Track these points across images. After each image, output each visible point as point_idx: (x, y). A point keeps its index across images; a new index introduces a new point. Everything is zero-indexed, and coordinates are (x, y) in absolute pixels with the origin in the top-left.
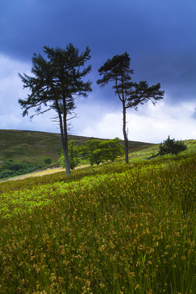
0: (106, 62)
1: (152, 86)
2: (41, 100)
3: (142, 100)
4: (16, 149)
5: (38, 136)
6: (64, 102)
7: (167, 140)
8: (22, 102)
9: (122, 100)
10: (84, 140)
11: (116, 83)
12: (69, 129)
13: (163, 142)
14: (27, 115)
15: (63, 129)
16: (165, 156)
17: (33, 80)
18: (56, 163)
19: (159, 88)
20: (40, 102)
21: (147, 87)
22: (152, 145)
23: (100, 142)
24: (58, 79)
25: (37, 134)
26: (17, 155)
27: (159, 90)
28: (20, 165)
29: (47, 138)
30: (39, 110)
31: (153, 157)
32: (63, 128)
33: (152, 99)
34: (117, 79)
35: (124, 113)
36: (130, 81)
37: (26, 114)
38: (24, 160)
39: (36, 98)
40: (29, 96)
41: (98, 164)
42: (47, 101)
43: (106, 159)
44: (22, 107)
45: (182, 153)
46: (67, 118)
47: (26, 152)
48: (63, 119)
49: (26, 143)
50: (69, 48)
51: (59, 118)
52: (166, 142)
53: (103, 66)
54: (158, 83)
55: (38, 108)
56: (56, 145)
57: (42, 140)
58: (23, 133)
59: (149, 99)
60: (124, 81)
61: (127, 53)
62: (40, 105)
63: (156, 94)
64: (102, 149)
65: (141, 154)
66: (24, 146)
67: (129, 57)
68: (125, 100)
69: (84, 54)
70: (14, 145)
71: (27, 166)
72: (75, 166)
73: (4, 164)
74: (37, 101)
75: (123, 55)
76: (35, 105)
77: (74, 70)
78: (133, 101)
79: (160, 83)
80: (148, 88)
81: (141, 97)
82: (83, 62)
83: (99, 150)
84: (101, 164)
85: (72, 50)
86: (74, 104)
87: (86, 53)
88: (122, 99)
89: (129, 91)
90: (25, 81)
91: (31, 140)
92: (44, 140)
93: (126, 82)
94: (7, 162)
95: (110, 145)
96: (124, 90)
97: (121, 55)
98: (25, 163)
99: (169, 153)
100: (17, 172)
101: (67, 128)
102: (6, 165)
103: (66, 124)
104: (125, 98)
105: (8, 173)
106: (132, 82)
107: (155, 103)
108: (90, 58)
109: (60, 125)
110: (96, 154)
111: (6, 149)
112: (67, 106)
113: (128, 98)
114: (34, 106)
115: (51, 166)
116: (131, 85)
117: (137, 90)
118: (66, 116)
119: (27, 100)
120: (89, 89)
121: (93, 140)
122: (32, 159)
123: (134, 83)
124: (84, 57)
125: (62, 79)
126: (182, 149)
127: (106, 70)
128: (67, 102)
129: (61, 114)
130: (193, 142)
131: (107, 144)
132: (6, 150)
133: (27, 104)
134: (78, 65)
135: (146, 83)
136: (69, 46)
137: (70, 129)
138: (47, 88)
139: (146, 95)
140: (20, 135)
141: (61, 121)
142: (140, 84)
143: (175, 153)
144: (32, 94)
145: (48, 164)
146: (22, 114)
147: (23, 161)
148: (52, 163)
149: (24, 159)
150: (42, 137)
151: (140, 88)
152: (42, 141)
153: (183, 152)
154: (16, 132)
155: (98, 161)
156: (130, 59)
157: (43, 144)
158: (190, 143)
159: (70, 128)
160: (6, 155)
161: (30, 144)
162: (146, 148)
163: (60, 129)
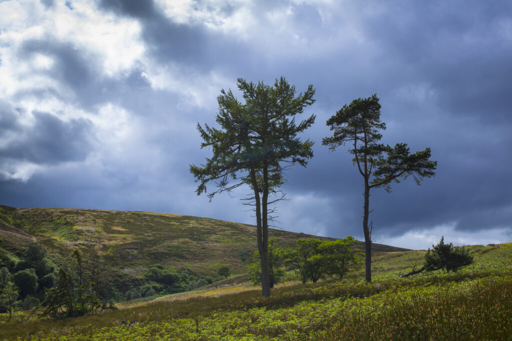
0: (340, 109)
1: (416, 153)
2: (227, 168)
3: (398, 176)
4: (169, 247)
5: (209, 227)
6: (266, 173)
7: (438, 245)
8: (196, 171)
9: (364, 173)
10: (288, 238)
11: (355, 145)
12: (271, 219)
13: (432, 248)
14: (206, 192)
15: (262, 218)
16: (434, 272)
17: (217, 135)
18: (238, 275)
19: (429, 157)
20: (226, 171)
21: (407, 153)
22: (407, 252)
23: (320, 243)
24: (258, 134)
25: (207, 224)
26: (170, 258)
27: (427, 160)
28: (175, 275)
29: (224, 231)
30: (223, 184)
31: (414, 273)
32: (262, 216)
33: (415, 174)
34: (356, 138)
35: (367, 195)
36: (379, 142)
37: (204, 191)
38: (182, 268)
39: (220, 165)
40: (208, 161)
41: (315, 280)
42: (237, 170)
43: (328, 272)
44: (196, 178)
45: (464, 269)
46: (269, 200)
47: (187, 254)
48: (261, 202)
49: (187, 237)
50: (279, 85)
51: (255, 200)
52: (436, 248)
53: (335, 115)
54: (427, 149)
55: (222, 180)
56: (239, 243)
57: (216, 234)
58: (184, 221)
59: (411, 174)
60: (369, 142)
61: (377, 96)
62: (226, 176)
63: (423, 166)
64: (323, 254)
65: (391, 267)
66: (183, 243)
67: (379, 103)
68: (369, 174)
69: (303, 96)
70: (166, 241)
71: (187, 278)
72: (276, 283)
73: (149, 272)
74: (221, 170)
75: (369, 98)
76: (217, 176)
77: (287, 121)
78: (383, 177)
79: (429, 149)
80: (409, 155)
81: (397, 170)
82: (301, 108)
83: (318, 256)
84: (320, 280)
85: (284, 88)
86: (282, 177)
87: (306, 94)
88: (364, 171)
89: (376, 160)
90: (205, 136)
91: (195, 233)
92: (218, 234)
93: (372, 143)
94: (154, 270)
95: (338, 250)
96: (368, 157)
97: (365, 99)
98: (184, 272)
99: (441, 267)
100: (169, 287)
101: (268, 217)
102: (150, 274)
103: (267, 210)
104: (369, 170)
105: (154, 287)
106: (383, 145)
107: (420, 180)
108: (313, 103)
109: (256, 211)
110: (313, 264)
111: (152, 247)
112: (270, 179)
113: (373, 170)
114: (216, 178)
115: (229, 281)
116: (380, 149)
117: (390, 158)
118: (267, 197)
119: (204, 168)
120: (309, 152)
121: (308, 240)
122: (195, 265)
123: (386, 146)
124: (303, 101)
125: (264, 134)
126: (465, 263)
127: (339, 123)
128: (271, 174)
129: (260, 193)
130: (483, 249)
131: (331, 246)
132: (152, 249)
133: (205, 174)
134: (293, 114)
135: (407, 148)
136: (279, 81)
137: (273, 219)
138: (238, 150)
139: (405, 166)
140: (177, 224)
141: (258, 205)
142: (396, 148)
143: (452, 269)
144: (214, 158)
145: (223, 277)
146: (196, 191)
147: (181, 270)
148: (231, 275)
149: (182, 265)
150: (215, 228)
151: (396, 155)
152: (215, 236)
153: (468, 267)
154: (172, 218)
155: (315, 275)
156: (380, 107)
157: (217, 242)
158: (477, 251)
159: (273, 216)
160: (153, 256)
161: (195, 240)
162: (397, 258)
163: (256, 218)
